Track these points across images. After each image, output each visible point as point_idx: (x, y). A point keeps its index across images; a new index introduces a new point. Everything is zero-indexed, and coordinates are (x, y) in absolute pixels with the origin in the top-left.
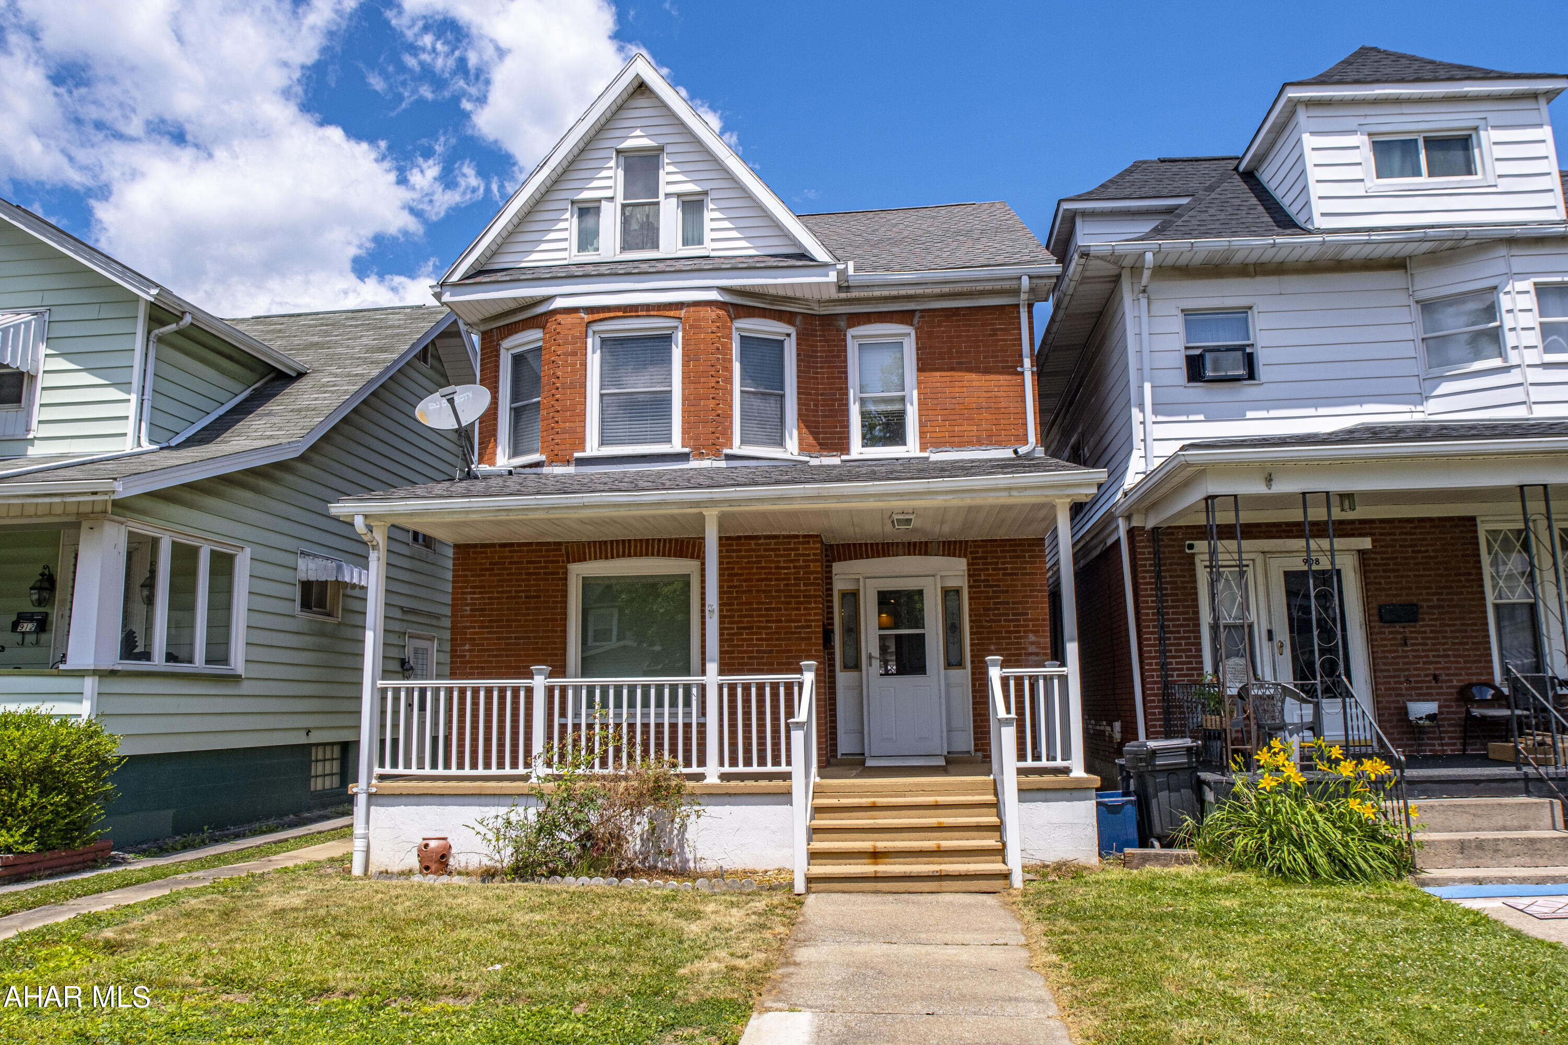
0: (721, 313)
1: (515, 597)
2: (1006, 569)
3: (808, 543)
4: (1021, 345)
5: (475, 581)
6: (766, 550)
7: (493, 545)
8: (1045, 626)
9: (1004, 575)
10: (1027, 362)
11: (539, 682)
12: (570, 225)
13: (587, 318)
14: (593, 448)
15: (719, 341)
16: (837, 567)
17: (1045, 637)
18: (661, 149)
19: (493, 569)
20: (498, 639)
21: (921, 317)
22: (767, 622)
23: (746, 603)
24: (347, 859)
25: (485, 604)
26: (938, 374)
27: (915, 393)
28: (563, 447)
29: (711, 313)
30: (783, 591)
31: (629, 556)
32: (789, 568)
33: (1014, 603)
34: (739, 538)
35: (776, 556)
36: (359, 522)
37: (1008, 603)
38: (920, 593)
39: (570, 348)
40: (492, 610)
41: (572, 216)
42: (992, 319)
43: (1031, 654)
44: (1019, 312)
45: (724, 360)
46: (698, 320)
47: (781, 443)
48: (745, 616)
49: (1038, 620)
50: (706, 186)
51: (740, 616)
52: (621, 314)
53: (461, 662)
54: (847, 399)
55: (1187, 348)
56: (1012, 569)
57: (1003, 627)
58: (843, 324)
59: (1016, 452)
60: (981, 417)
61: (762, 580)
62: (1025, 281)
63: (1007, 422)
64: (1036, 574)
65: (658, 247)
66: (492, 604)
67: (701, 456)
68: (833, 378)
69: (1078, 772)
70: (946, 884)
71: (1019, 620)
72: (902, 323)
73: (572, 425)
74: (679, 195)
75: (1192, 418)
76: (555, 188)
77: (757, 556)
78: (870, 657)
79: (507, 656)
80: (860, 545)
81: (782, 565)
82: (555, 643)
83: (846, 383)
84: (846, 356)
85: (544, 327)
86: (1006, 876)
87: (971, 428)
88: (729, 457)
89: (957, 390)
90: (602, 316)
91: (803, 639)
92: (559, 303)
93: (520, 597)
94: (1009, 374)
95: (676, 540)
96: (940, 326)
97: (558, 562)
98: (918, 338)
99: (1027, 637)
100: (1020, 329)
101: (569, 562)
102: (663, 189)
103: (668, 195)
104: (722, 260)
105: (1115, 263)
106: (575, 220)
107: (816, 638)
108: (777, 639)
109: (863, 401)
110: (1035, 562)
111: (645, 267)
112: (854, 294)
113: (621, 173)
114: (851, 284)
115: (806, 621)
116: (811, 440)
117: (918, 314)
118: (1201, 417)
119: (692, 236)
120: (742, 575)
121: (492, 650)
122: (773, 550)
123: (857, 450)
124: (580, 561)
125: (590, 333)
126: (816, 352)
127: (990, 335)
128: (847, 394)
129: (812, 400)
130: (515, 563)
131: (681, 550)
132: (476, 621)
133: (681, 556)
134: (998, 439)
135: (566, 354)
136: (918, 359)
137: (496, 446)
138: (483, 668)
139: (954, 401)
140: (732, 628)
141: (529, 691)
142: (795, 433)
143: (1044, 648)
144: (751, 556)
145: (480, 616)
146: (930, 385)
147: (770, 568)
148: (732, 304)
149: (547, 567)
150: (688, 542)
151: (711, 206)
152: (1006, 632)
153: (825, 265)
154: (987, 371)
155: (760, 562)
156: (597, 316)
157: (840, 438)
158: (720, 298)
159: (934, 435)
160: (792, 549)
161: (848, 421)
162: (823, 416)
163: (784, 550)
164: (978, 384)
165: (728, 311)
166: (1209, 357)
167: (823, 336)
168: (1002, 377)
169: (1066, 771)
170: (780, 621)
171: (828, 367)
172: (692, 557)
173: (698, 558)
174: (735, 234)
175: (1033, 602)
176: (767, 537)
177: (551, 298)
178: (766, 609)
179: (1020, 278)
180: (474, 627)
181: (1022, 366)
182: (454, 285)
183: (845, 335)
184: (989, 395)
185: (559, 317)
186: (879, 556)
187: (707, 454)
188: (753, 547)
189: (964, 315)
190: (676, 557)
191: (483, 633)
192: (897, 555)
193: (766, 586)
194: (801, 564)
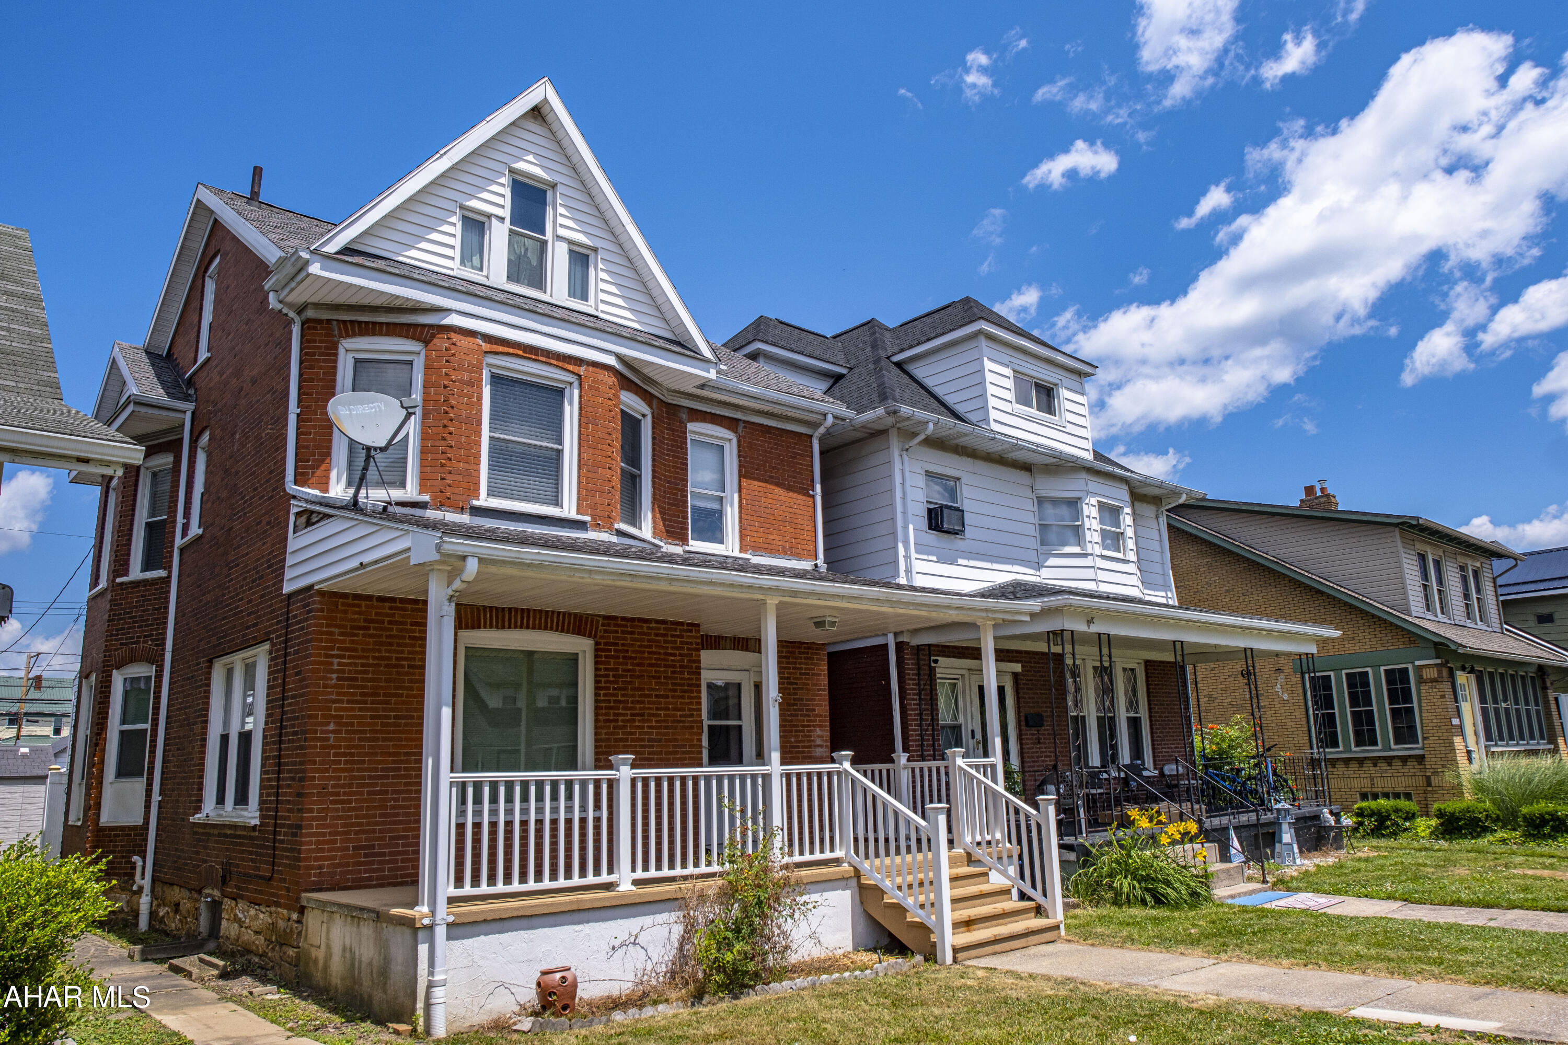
0: (615, 380)
1: (395, 666)
2: (802, 669)
3: (691, 631)
4: (813, 471)
5: (343, 642)
6: (656, 635)
7: (369, 598)
8: (826, 721)
10: (817, 487)
11: (625, 773)
12: (453, 229)
13: (485, 346)
14: (483, 497)
15: (614, 410)
17: (828, 732)
18: (553, 185)
19: (368, 628)
20: (372, 717)
21: (745, 427)
22: (657, 709)
23: (639, 689)
25: (357, 672)
26: (756, 483)
27: (735, 497)
28: (458, 491)
29: (608, 378)
30: (670, 678)
31: (528, 627)
32: (674, 655)
33: (808, 700)
34: (632, 620)
35: (666, 642)
37: (803, 700)
38: (739, 686)
39: (467, 376)
40: (365, 680)
41: (457, 222)
42: (791, 442)
43: (819, 747)
44: (812, 443)
45: (617, 430)
46: (595, 382)
47: (638, 521)
48: (638, 702)
49: (821, 716)
50: (598, 243)
51: (633, 702)
52: (520, 353)
53: (322, 747)
54: (687, 491)
55: (928, 502)
56: (805, 669)
58: (685, 416)
59: (812, 565)
60: (785, 529)
61: (650, 665)
62: (829, 418)
63: (806, 538)
64: (820, 675)
65: (545, 289)
66: (365, 672)
67: (597, 527)
68: (675, 467)
72: (729, 428)
73: (467, 466)
74: (570, 242)
77: (649, 641)
81: (670, 651)
83: (687, 475)
84: (686, 450)
85: (427, 342)
87: (778, 538)
88: (617, 533)
89: (770, 501)
90: (500, 349)
91: (687, 728)
92: (453, 320)
93: (403, 666)
94: (804, 494)
95: (576, 615)
96: (758, 440)
98: (738, 446)
100: (813, 458)
102: (551, 228)
103: (556, 237)
104: (614, 325)
106: (460, 227)
107: (697, 728)
110: (819, 665)
113: (509, 194)
115: (690, 710)
116: (661, 526)
117: (741, 425)
118: (934, 558)
119: (579, 288)
120: (635, 658)
121: (364, 732)
122: (661, 635)
123: (693, 542)
124: (473, 628)
125: (485, 364)
126: (665, 438)
127: (792, 457)
129: (661, 485)
130: (396, 623)
131: (580, 627)
132: (344, 694)
133: (578, 634)
135: (462, 382)
136: (739, 465)
137: (328, 470)
138: (352, 755)
139: (767, 511)
140: (626, 715)
141: (611, 783)
142: (650, 515)
143: (824, 747)
144: (643, 640)
145: (350, 687)
147: (660, 653)
148: (621, 374)
150: (587, 618)
151: (598, 265)
152: (801, 726)
153: (707, 361)
154: (789, 489)
155: (651, 647)
156: (495, 348)
157: (680, 528)
158: (616, 365)
159: (753, 539)
160: (678, 636)
161: (686, 513)
162: (669, 504)
164: (783, 498)
165: (618, 380)
166: (946, 513)
167: (669, 424)
168: (800, 497)
170: (669, 709)
172: (589, 636)
173: (594, 637)
174: (620, 302)
175: (819, 700)
176: (658, 622)
177: (442, 310)
178: (656, 696)
179: (826, 414)
180: (341, 702)
181: (814, 490)
182: (328, 257)
183: (686, 428)
184: (792, 510)
185: (455, 337)
186: (711, 649)
187: (604, 527)
188: (645, 630)
189: (774, 434)
190: (573, 633)
191: (353, 709)
192: (725, 649)
193: (656, 671)
194: (685, 652)
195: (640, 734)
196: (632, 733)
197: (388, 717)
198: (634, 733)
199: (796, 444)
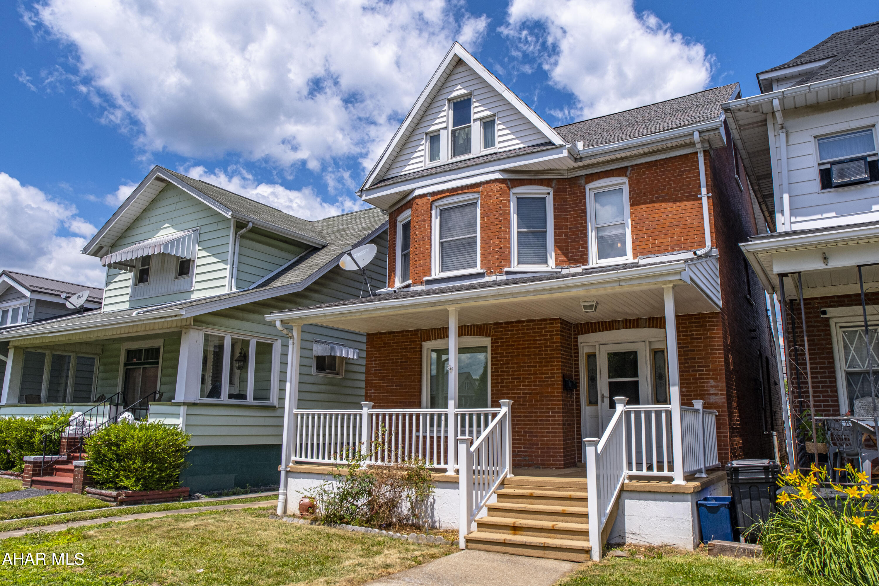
0: (502, 185)
1: (395, 362)
2: (693, 335)
3: (552, 323)
4: (699, 179)
5: (376, 354)
6: (527, 329)
7: (385, 333)
8: (721, 374)
9: (691, 339)
10: (704, 191)
11: (365, 411)
12: (425, 147)
13: (430, 198)
14: (436, 274)
15: (501, 203)
16: (582, 338)
17: (723, 382)
18: (470, 94)
19: (385, 347)
20: (387, 386)
21: (632, 170)
22: (529, 374)
23: (517, 363)
24: (276, 507)
25: (381, 367)
26: (643, 206)
27: (629, 220)
28: (419, 275)
29: (496, 187)
30: (538, 355)
32: (541, 340)
33: (698, 358)
34: (512, 322)
35: (534, 333)
36: (278, 323)
37: (694, 359)
38: (635, 353)
39: (422, 217)
40: (384, 370)
41: (426, 142)
42: (679, 164)
43: (712, 394)
44: (697, 157)
45: (504, 214)
46: (489, 192)
47: (545, 262)
49: (716, 370)
50: (495, 111)
51: (512, 371)
52: (448, 194)
53: (370, 400)
54: (586, 230)
55: (820, 164)
56: (696, 335)
57: (691, 375)
58: (582, 182)
59: (695, 253)
60: (673, 232)
61: (525, 348)
62: (696, 135)
63: (691, 233)
64: (714, 338)
65: (470, 152)
66: (384, 366)
67: (491, 274)
68: (577, 217)
69: (679, 481)
70: (548, 553)
71: (703, 371)
72: (620, 176)
73: (424, 261)
74: (481, 119)
75: (825, 216)
76: (417, 127)
77: (522, 333)
78: (603, 397)
79: (392, 396)
80: (595, 323)
81: (537, 338)
82: (415, 389)
83: (586, 219)
84: (585, 202)
85: (411, 207)
86: (588, 551)
87: (667, 240)
88: (508, 273)
89: (657, 215)
90: (439, 196)
91: (550, 385)
92: (417, 192)
93: (398, 362)
94: (691, 200)
95: (477, 325)
96: (644, 175)
97: (416, 341)
98: (630, 185)
99: (709, 382)
100: (698, 169)
101: (422, 341)
102: (474, 117)
103: (475, 120)
104: (503, 154)
105: (758, 111)
106: (428, 144)
107: (558, 385)
108: (534, 385)
109: (598, 229)
110: (714, 330)
111: (461, 165)
112: (587, 162)
113: (451, 112)
114: (582, 155)
115: (552, 373)
116: (563, 258)
117: (630, 169)
118: (833, 214)
119: (489, 141)
120: (514, 345)
121: (385, 393)
122: (531, 329)
123: (594, 261)
124: (427, 340)
125: (434, 207)
126: (567, 202)
127: (678, 176)
128: (586, 226)
129: (563, 232)
130: (396, 343)
131: (480, 331)
132: (377, 377)
133: (480, 335)
134: (686, 245)
135: (420, 221)
136: (630, 198)
137: (395, 277)
138: (380, 403)
139: (655, 223)
140: (508, 379)
142: (553, 254)
143: (721, 390)
144: (519, 334)
145: (379, 373)
146: (638, 214)
147: (531, 340)
148: (509, 179)
149: (411, 345)
150: (484, 327)
151: (498, 122)
152: (694, 379)
153: (561, 147)
154: (676, 200)
155: (524, 337)
156: (436, 197)
157: (582, 255)
158: (501, 177)
159: (642, 247)
160: (543, 328)
161: (587, 243)
162: (571, 242)
163: (538, 328)
164: (670, 210)
165: (507, 184)
166: (835, 168)
167: (571, 191)
168: (687, 203)
169: (670, 479)
170: (537, 374)
171: (574, 211)
172: (486, 336)
173: (489, 336)
174: (511, 137)
175: (713, 358)
176: (528, 321)
177: (413, 190)
178: (528, 367)
179: (692, 134)
180: (376, 380)
181: (701, 194)
182: (367, 190)
183: (584, 189)
184: (679, 216)
185: (417, 201)
186: (607, 330)
187: (495, 272)
188: (520, 328)
189: (660, 165)
190: (477, 335)
191: (380, 383)
192: (619, 329)
193: (528, 352)
194: (548, 337)
195: (518, 390)
196: (512, 390)
197: (393, 386)
198: (514, 390)
199: (682, 164)
